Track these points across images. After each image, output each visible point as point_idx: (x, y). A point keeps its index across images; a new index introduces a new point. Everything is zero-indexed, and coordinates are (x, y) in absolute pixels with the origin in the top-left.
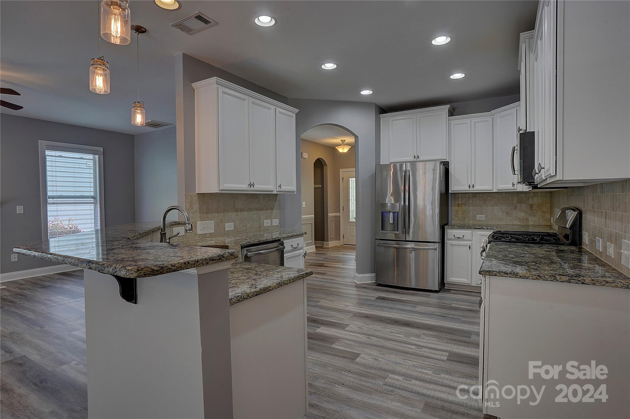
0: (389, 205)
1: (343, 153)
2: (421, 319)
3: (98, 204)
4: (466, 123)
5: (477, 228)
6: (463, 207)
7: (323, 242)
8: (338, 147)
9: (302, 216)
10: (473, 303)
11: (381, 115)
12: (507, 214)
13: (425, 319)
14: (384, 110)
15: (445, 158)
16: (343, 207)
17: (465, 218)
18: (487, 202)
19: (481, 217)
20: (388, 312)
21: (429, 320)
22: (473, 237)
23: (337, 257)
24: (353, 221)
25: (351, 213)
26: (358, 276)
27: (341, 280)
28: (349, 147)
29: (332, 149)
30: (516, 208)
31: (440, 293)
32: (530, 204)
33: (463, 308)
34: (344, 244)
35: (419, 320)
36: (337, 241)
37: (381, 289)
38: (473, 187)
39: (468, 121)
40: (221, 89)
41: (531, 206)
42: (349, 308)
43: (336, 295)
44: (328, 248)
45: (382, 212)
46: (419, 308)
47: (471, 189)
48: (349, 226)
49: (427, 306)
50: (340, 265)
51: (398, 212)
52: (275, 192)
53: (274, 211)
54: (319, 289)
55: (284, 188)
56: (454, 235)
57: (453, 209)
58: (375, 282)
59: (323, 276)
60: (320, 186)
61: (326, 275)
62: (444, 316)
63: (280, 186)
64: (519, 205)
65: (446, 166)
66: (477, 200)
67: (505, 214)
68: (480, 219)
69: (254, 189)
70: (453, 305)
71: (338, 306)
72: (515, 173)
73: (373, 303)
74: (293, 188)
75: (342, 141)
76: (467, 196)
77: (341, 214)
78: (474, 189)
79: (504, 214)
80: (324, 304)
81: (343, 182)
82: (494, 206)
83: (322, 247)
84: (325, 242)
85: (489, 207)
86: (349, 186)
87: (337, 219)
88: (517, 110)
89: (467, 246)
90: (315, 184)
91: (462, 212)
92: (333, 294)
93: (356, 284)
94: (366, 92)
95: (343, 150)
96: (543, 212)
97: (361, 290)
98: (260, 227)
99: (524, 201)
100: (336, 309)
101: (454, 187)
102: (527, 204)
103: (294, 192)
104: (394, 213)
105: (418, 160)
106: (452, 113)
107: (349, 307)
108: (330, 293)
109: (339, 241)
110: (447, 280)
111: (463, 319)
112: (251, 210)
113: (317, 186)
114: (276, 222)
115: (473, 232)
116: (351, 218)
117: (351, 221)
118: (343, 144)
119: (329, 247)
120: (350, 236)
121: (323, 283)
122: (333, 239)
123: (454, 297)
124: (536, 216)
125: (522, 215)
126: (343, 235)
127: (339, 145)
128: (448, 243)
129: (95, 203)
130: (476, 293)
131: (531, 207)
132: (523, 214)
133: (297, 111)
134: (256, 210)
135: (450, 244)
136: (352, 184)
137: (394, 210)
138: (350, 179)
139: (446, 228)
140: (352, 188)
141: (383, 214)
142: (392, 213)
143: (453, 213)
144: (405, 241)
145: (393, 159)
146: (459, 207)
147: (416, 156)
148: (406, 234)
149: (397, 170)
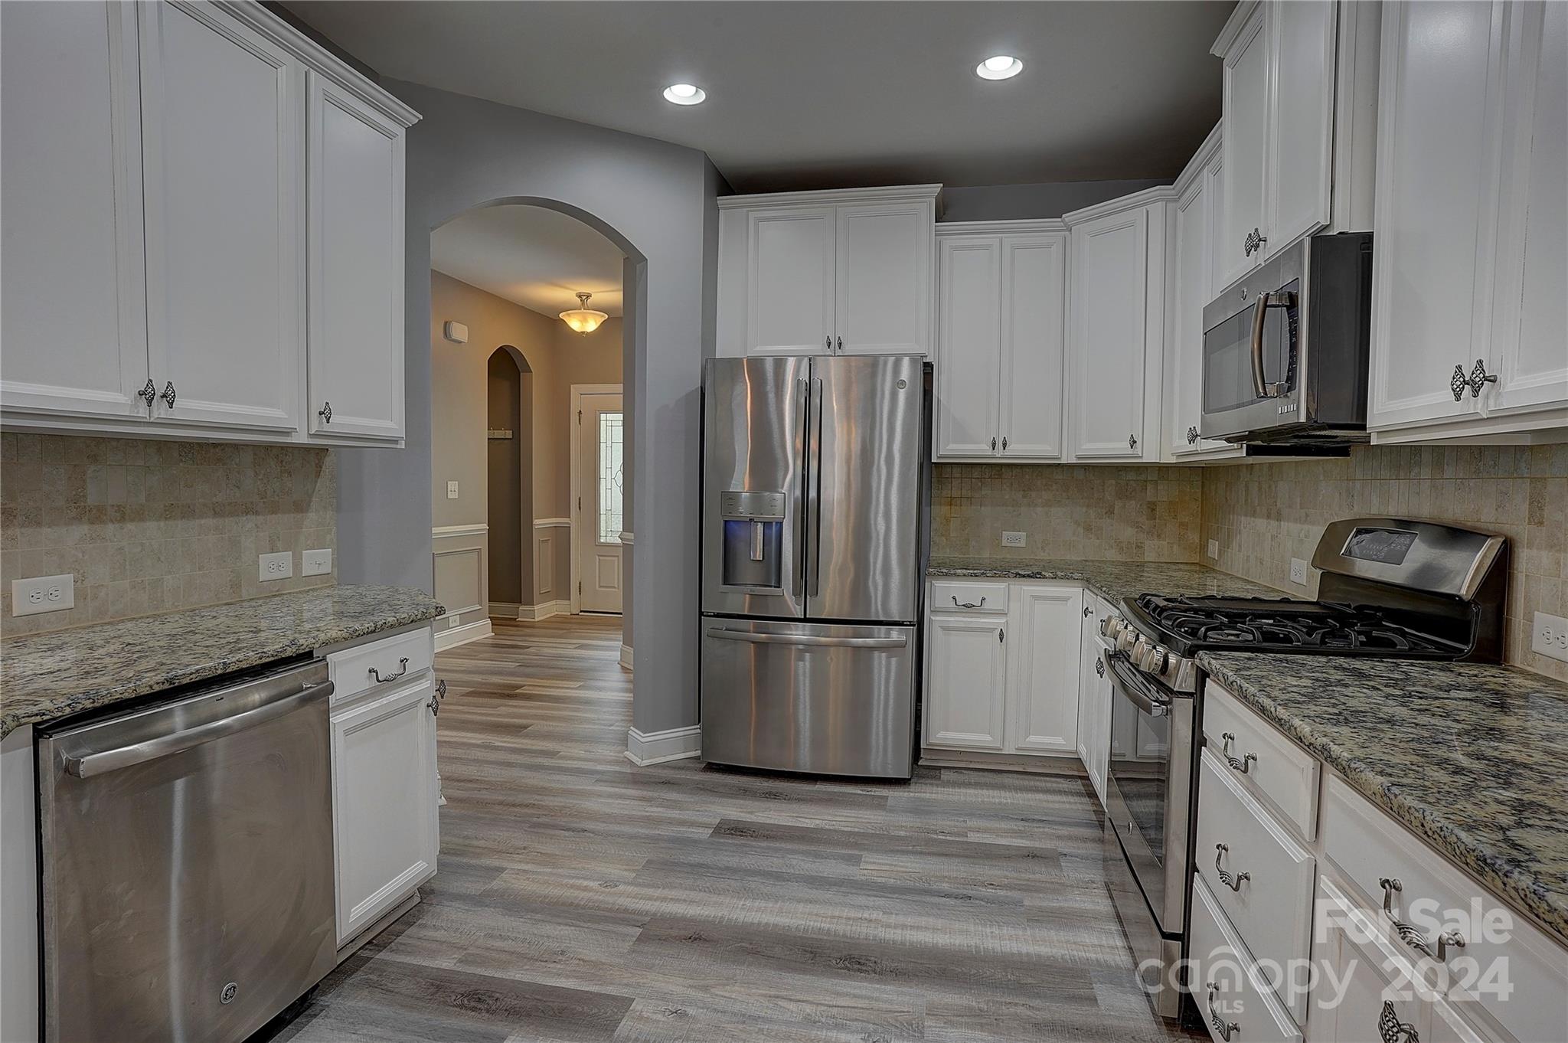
0: (745, 498)
1: (583, 333)
2: (893, 919)
4: (987, 248)
5: (1024, 576)
6: (963, 508)
7: (516, 605)
8: (569, 315)
9: (435, 530)
10: (1027, 820)
11: (721, 199)
12: (1088, 529)
13: (909, 921)
15: (922, 351)
16: (580, 499)
18: (1034, 494)
19: (1015, 539)
20: (767, 897)
21: (923, 921)
22: (1011, 604)
23: (560, 656)
24: (608, 541)
25: (603, 517)
26: (643, 740)
27: (582, 754)
28: (603, 316)
29: (548, 322)
30: (1110, 512)
31: (913, 787)
32: (1149, 502)
33: (1008, 847)
34: (581, 611)
35: (888, 926)
36: (559, 602)
37: (725, 785)
38: (1005, 445)
39: (992, 240)
41: (1152, 507)
42: (621, 894)
43: (568, 830)
44: (532, 626)
45: (726, 521)
46: (875, 866)
47: (999, 452)
48: (597, 557)
49: (892, 851)
50: (571, 690)
51: (781, 523)
52: (301, 438)
53: (312, 515)
54: (501, 803)
55: (342, 422)
56: (954, 598)
58: (699, 753)
59: (517, 740)
60: (509, 434)
61: (527, 736)
62: (965, 892)
63: (325, 414)
64: (1118, 505)
65: (928, 369)
66: (1005, 486)
67: (1081, 530)
68: (1013, 545)
69: (177, 415)
70: (973, 837)
71: (578, 888)
72: (1266, 394)
73: (708, 858)
74: (390, 424)
75: (580, 297)
77: (574, 521)
78: (1007, 452)
79: (1079, 529)
80: (524, 886)
81: (580, 424)
82: (1050, 506)
83: (513, 623)
84: (522, 608)
85: (1039, 509)
86: (598, 436)
87: (561, 537)
88: (1147, 212)
89: (992, 630)
90: (492, 425)
91: (962, 522)
92: (554, 827)
93: (635, 770)
94: (682, 94)
95: (583, 324)
96: (1181, 524)
97: (656, 795)
98: (236, 586)
99: (1133, 494)
100: (571, 904)
102: (1140, 503)
103: (397, 443)
104: (767, 525)
105: (839, 352)
107: (622, 887)
108: (542, 820)
109: (567, 602)
110: (932, 741)
111: (1030, 901)
112: (189, 512)
113: (499, 434)
114: (318, 560)
115: (1011, 586)
116: (603, 533)
117: (602, 541)
118: (584, 304)
119: (537, 620)
120: (600, 587)
121: (516, 773)
122: (547, 597)
123: (962, 798)
124: (1163, 536)
125: (1128, 533)
126: (580, 583)
127: (568, 308)
128: (935, 622)
130: (1015, 776)
131: (1150, 510)
132: (1130, 529)
133: (413, 115)
134: (216, 514)
135: (942, 628)
136: (609, 431)
137: (767, 517)
138: (603, 416)
139: (930, 574)
140: (609, 443)
141: (728, 528)
142: (760, 527)
143: (934, 526)
144: (805, 620)
145: (758, 348)
146: (952, 507)
147: (832, 341)
148: (808, 597)
149: (783, 381)
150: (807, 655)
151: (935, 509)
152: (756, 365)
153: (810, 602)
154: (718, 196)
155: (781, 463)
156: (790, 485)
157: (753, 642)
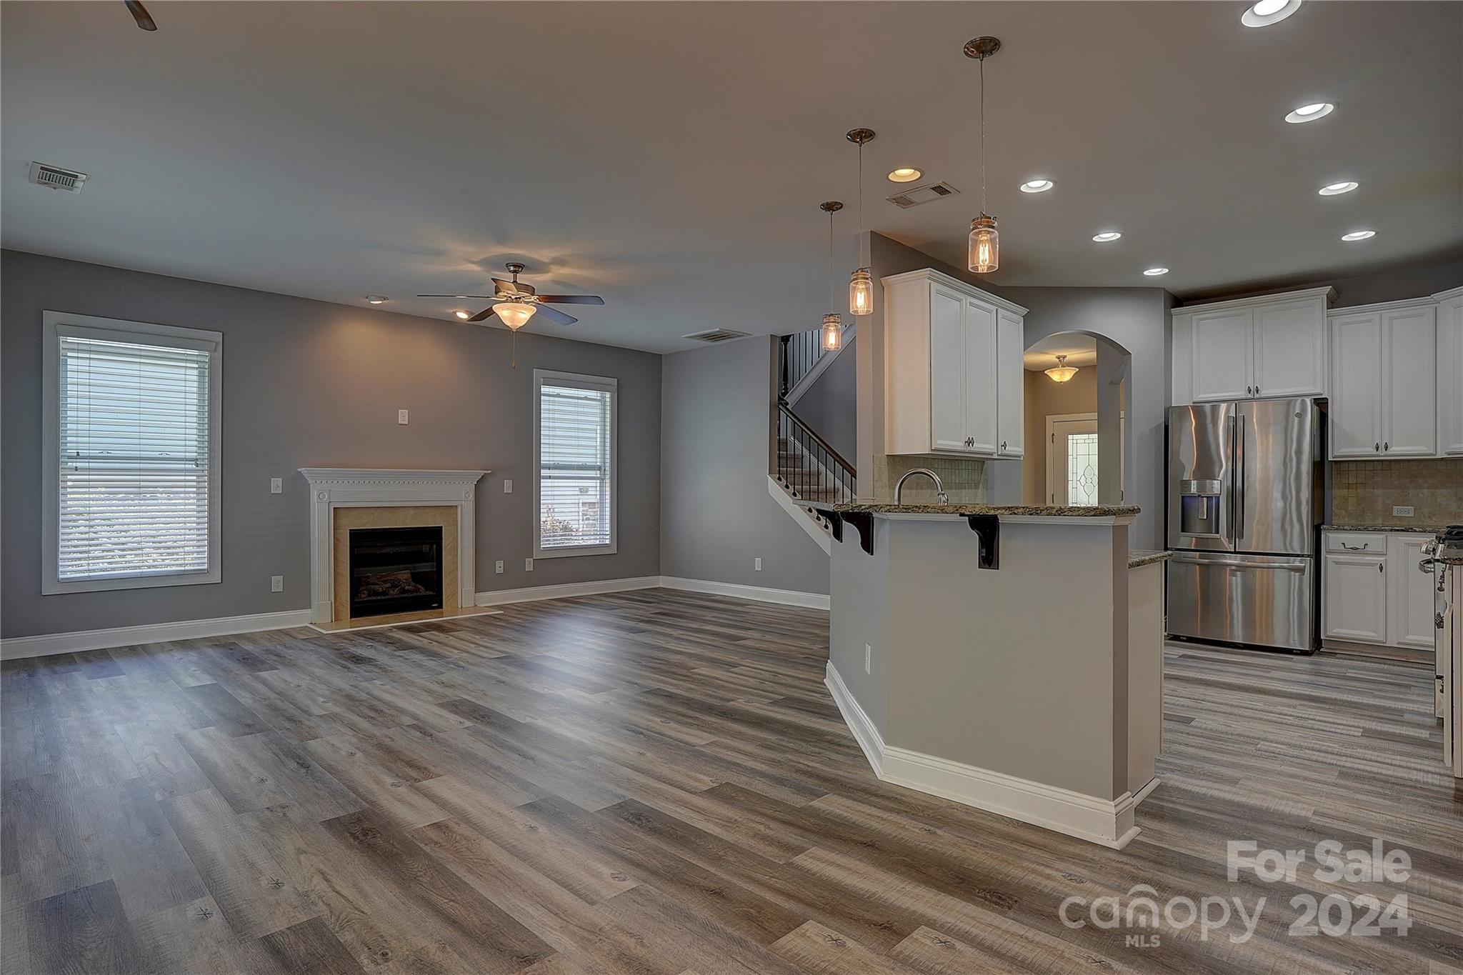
0: (1193, 483)
1: (1061, 382)
3: (608, 481)
4: (1368, 321)
5: (1398, 531)
6: (1358, 490)
8: (1052, 371)
11: (1174, 310)
14: (1180, 300)
15: (1319, 391)
16: (1054, 495)
17: (1364, 512)
18: (1420, 480)
19: (1404, 511)
22: (1389, 547)
28: (1074, 370)
31: (1313, 656)
38: (1386, 447)
39: (1372, 317)
40: (935, 286)
45: (1183, 497)
47: (1381, 452)
51: (1219, 497)
52: (996, 457)
56: (1343, 544)
57: (1336, 495)
63: (1004, 446)
65: (1321, 405)
66: (1393, 475)
69: (973, 449)
74: (1020, 450)
75: (1059, 358)
76: (1368, 468)
78: (1388, 452)
82: (1436, 488)
85: (1425, 490)
86: (1067, 451)
89: (1374, 565)
91: (1358, 501)
94: (1154, 272)
95: (1062, 376)
101: (1337, 450)
103: (1020, 457)
104: (1209, 498)
105: (1257, 396)
106: (1333, 303)
110: (1329, 634)
115: (1389, 537)
118: (1062, 363)
123: (1348, 664)
127: (1052, 367)
129: (602, 479)
133: (1025, 311)
135: (1334, 562)
136: (1075, 448)
137: (1209, 493)
138: (1070, 437)
139: (1324, 529)
140: (1075, 456)
141: (1184, 501)
142: (1205, 499)
143: (1335, 503)
144: (1235, 552)
145: (1200, 396)
146: (1350, 490)
147: (1252, 388)
148: (1237, 539)
149: (1218, 417)
150: (1239, 573)
151: (1336, 492)
152: (1198, 409)
153: (1239, 544)
154: (1172, 308)
155: (1217, 463)
156: (1224, 475)
157: (1199, 564)
